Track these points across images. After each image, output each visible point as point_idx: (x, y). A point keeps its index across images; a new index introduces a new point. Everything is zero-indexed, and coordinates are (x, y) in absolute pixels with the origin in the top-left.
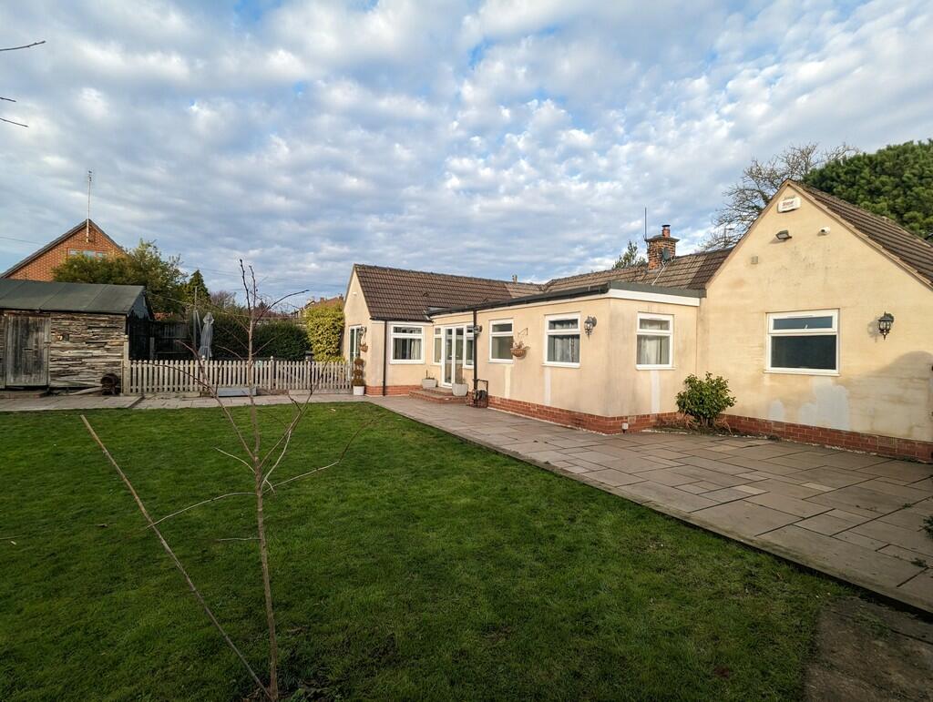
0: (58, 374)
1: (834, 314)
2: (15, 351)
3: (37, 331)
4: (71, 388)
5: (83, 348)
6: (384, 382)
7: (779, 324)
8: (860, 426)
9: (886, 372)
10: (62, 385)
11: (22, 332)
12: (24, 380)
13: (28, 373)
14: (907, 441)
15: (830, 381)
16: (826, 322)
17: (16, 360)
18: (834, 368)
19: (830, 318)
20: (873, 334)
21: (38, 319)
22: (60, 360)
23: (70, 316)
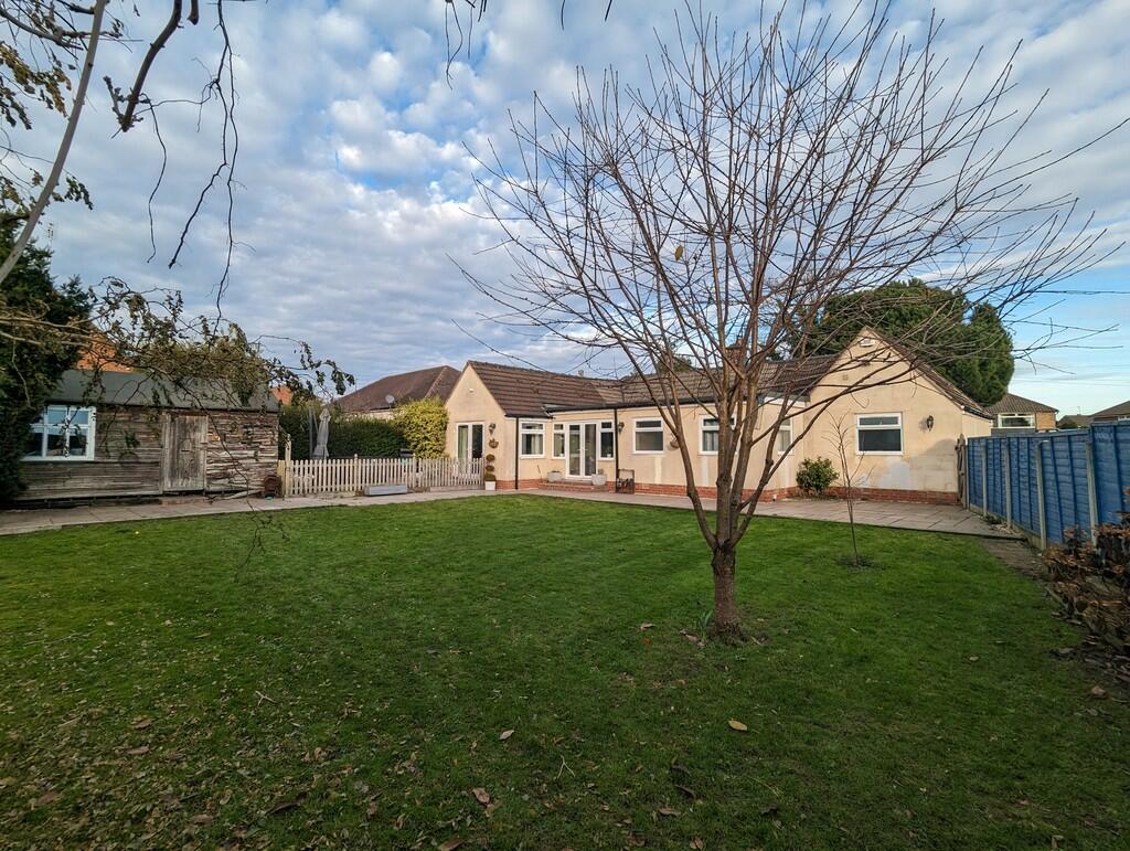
0: (214, 478)
1: (899, 415)
2: (173, 452)
3: (194, 430)
4: (226, 492)
5: (238, 449)
6: (517, 476)
7: (863, 422)
8: (918, 487)
9: (931, 452)
10: (217, 488)
11: (180, 432)
12: (182, 484)
13: (186, 477)
14: (944, 493)
15: (898, 459)
16: (894, 421)
17: (173, 463)
18: (900, 450)
19: (896, 418)
20: (923, 429)
21: (195, 418)
22: (216, 462)
23: (227, 415)
